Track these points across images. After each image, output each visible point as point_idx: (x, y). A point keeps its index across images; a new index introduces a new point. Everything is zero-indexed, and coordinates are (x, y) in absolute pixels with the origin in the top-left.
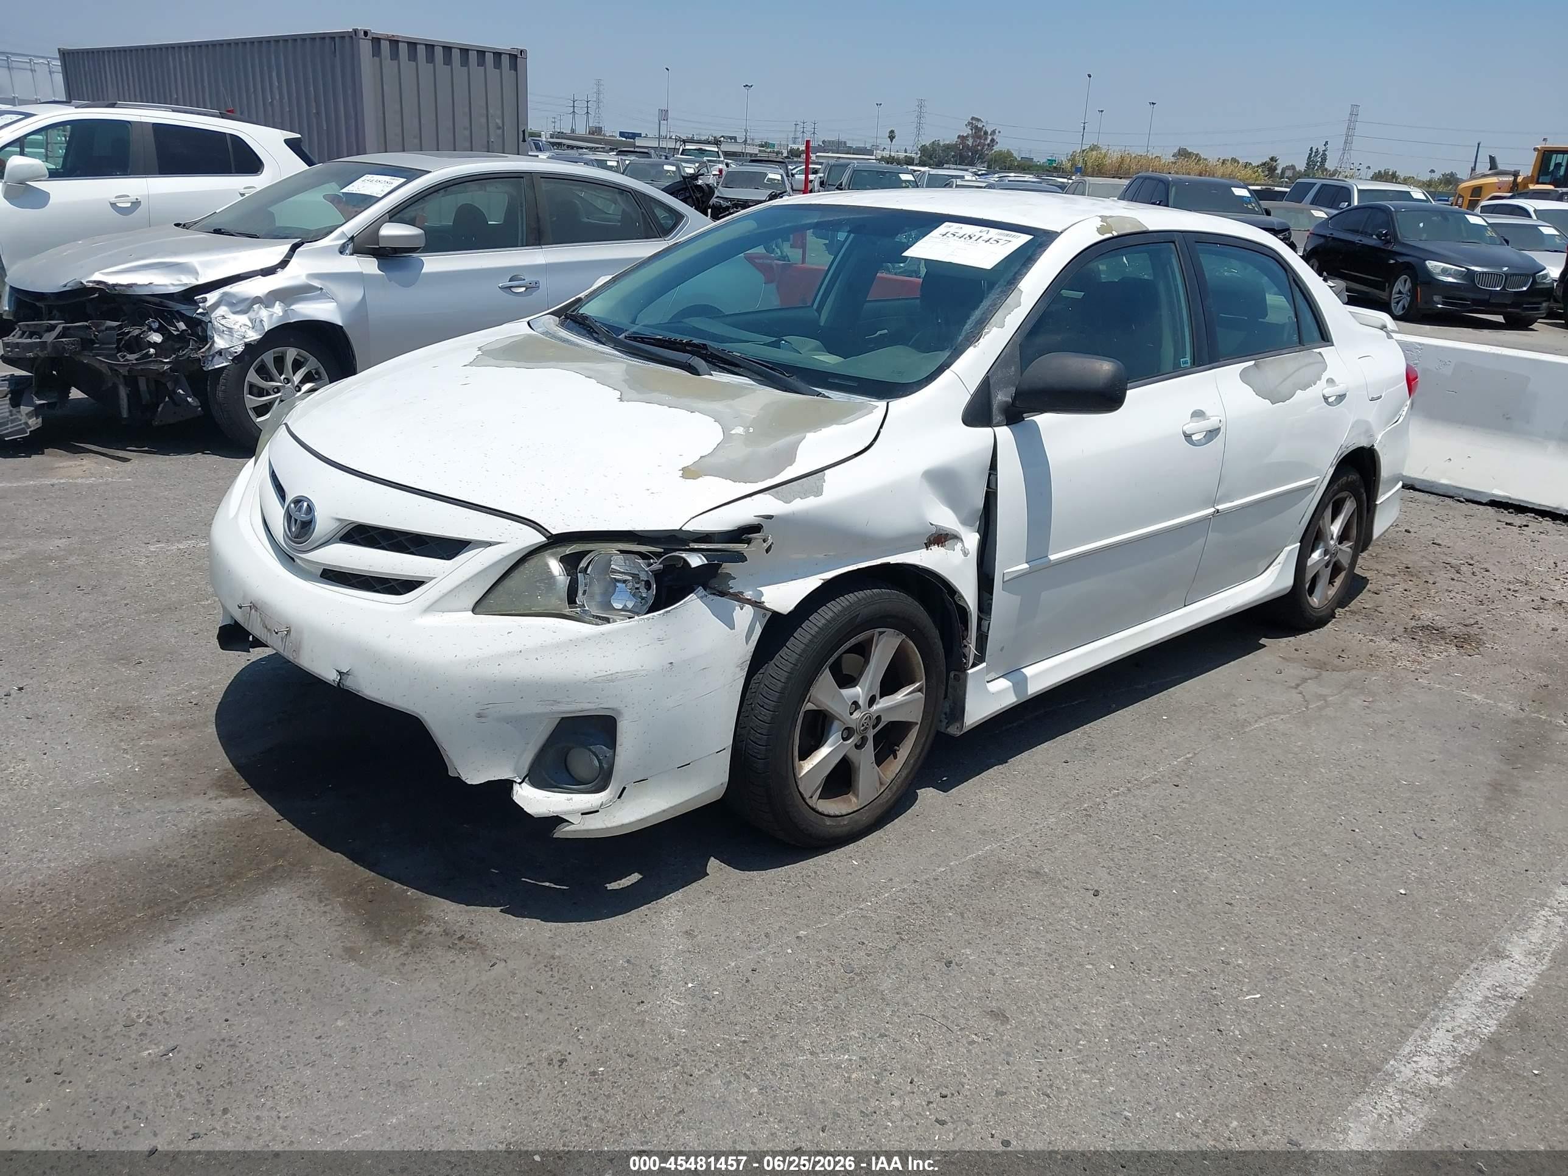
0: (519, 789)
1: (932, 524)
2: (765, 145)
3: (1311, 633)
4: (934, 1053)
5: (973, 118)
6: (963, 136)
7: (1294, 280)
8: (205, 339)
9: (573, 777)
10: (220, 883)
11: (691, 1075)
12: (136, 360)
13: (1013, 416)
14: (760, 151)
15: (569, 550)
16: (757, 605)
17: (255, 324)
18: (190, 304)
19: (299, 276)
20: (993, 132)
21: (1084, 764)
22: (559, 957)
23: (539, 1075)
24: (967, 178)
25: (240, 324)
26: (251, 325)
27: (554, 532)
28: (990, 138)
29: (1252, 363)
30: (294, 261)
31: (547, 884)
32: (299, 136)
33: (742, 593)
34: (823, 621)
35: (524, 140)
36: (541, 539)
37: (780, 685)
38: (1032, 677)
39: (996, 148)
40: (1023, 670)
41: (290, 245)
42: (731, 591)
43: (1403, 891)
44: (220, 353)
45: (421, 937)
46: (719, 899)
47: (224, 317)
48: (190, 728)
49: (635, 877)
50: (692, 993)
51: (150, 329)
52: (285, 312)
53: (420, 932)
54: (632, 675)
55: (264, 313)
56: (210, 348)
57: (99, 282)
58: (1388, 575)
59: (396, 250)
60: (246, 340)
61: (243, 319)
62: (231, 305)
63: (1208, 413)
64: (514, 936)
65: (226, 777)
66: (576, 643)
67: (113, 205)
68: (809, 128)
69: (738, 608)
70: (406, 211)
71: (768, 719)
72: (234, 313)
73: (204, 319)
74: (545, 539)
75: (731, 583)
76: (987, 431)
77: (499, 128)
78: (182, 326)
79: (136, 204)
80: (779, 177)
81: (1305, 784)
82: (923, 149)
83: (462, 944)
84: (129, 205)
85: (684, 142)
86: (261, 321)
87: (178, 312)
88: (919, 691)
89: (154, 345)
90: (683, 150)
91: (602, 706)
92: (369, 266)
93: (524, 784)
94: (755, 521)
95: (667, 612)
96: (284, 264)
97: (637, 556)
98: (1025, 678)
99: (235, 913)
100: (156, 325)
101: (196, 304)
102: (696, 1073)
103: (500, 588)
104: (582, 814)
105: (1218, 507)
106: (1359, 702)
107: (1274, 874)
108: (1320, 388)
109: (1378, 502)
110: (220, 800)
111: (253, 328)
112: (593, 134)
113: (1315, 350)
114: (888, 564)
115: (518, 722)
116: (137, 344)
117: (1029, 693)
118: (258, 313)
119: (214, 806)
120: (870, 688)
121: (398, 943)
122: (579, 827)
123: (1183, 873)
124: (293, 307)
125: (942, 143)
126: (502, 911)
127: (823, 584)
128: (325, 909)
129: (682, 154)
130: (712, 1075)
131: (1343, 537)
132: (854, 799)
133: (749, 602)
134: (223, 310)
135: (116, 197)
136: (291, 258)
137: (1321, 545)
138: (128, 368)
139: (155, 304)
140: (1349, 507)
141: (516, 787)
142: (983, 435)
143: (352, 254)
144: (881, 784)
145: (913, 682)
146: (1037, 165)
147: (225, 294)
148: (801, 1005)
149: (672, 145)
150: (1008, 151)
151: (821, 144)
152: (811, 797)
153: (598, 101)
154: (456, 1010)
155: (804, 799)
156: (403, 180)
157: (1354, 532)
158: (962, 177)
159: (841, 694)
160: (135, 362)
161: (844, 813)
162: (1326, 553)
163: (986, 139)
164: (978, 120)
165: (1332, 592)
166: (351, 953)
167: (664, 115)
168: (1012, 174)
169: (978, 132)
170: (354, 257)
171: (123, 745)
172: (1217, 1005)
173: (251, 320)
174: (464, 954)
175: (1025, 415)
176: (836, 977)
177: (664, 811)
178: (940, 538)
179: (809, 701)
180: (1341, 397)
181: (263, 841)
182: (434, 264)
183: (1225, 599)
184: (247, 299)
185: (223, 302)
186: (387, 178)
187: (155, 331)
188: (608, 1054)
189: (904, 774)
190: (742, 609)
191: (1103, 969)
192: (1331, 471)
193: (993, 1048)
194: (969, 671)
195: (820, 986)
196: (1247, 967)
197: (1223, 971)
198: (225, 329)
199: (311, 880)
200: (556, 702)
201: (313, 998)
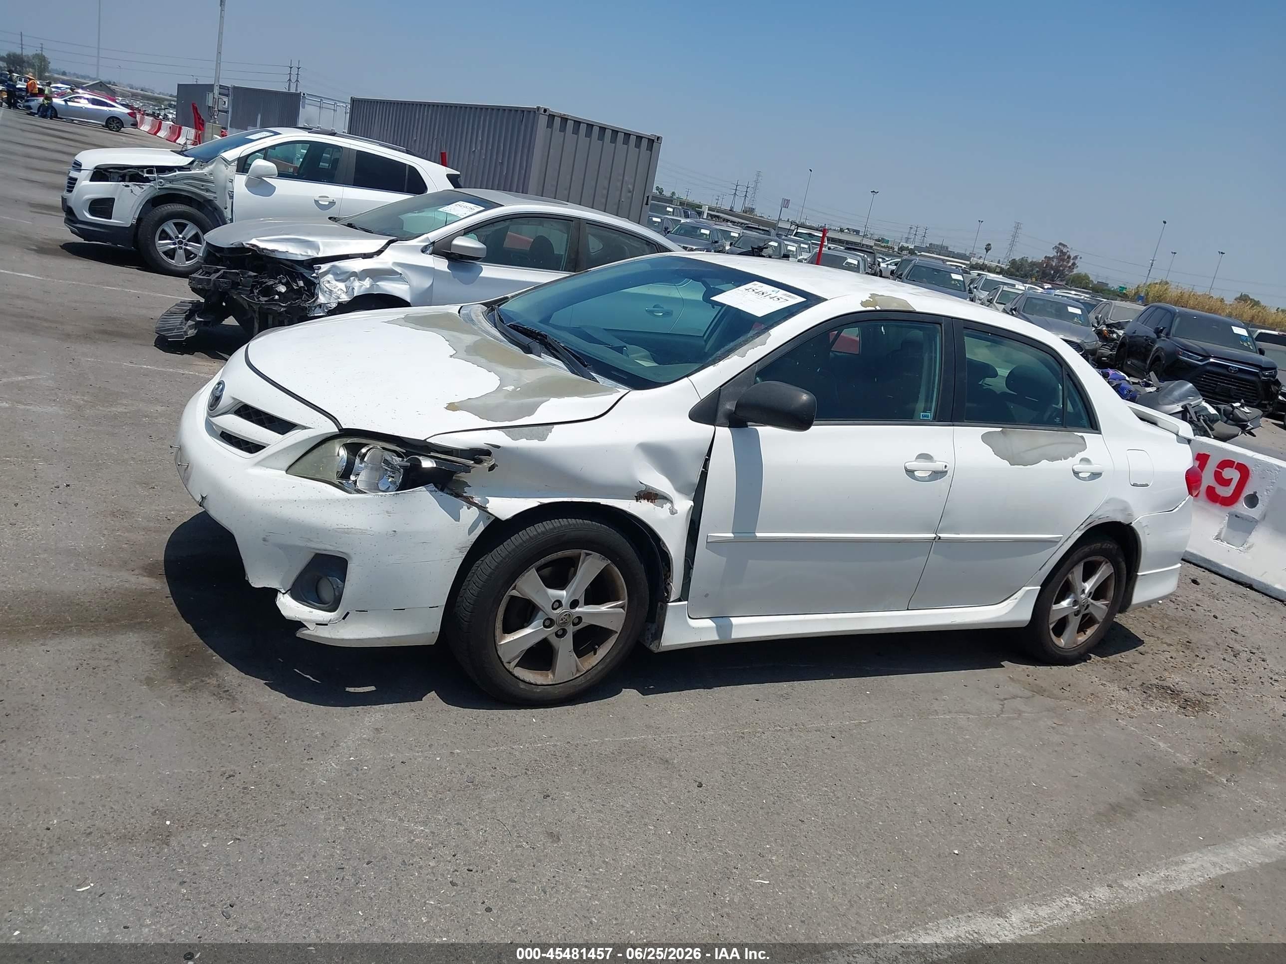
0: (282, 598)
1: (642, 483)
2: (882, 240)
3: (1053, 667)
4: (486, 844)
5: (1060, 244)
6: (1049, 257)
7: (1068, 375)
8: (313, 295)
9: (318, 596)
10: (101, 621)
11: (307, 808)
12: (266, 301)
13: (736, 422)
14: (875, 244)
15: (349, 441)
16: (482, 509)
17: (350, 289)
18: (310, 270)
19: (387, 263)
20: (1076, 257)
21: (771, 705)
22: (280, 719)
23: (209, 779)
24: (1017, 286)
25: (338, 288)
26: (345, 291)
27: (344, 427)
28: (1072, 261)
29: (1000, 429)
30: (387, 251)
31: (308, 676)
32: (459, 173)
33: (472, 498)
34: (535, 533)
35: (647, 204)
36: (334, 429)
37: (490, 570)
38: (736, 626)
39: (1075, 271)
40: (731, 618)
41: (387, 241)
42: (464, 494)
43: (956, 852)
44: (320, 306)
45: (202, 684)
46: (416, 716)
47: (329, 282)
48: (154, 532)
49: (373, 688)
50: (350, 763)
51: (280, 282)
52: (372, 286)
53: (202, 681)
54: (363, 532)
55: (357, 284)
56: (314, 301)
57: (254, 246)
58: (1166, 643)
59: (462, 257)
60: (340, 300)
61: (342, 286)
62: (335, 274)
63: (935, 458)
64: (261, 700)
65: (153, 565)
66: (331, 502)
67: (316, 202)
68: (921, 232)
69: (465, 507)
70: (479, 230)
71: (475, 593)
72: (336, 280)
73: (315, 281)
74: (337, 430)
75: (466, 489)
76: (710, 428)
77: (630, 192)
78: (301, 283)
79: (332, 203)
80: (856, 262)
81: (945, 765)
82: (1013, 262)
83: (224, 695)
84: (327, 203)
85: (798, 226)
86: (353, 289)
87: (301, 274)
88: (621, 608)
89: (279, 293)
90: (797, 233)
91: (337, 549)
92: (442, 264)
93: (286, 595)
94: (486, 447)
95: (396, 494)
96: (379, 252)
97: (394, 454)
98: (731, 625)
99: (96, 640)
100: (284, 281)
101: (313, 270)
102: (312, 807)
103: (304, 458)
104: (317, 624)
105: (939, 535)
106: (1050, 723)
107: (859, 813)
108: (1074, 462)
109: (1139, 574)
110: (140, 577)
111: (346, 293)
112: (746, 213)
113: (1076, 433)
114: (599, 504)
115: (287, 549)
116: (268, 291)
117: (733, 636)
118: (352, 283)
119: (133, 579)
120: (574, 593)
121: (185, 683)
122: (312, 632)
123: (782, 792)
124: (378, 283)
125: (1030, 260)
126: (265, 684)
127: (539, 506)
128: (153, 652)
129: (794, 236)
130: (321, 812)
131: (1098, 593)
132: (551, 676)
133: (476, 505)
134: (330, 277)
135: (320, 197)
136: (386, 249)
137: (1072, 596)
138: (259, 306)
139: (288, 266)
140: (1104, 571)
141: (280, 596)
142: (706, 430)
143: (431, 254)
144: (578, 671)
145: (618, 600)
146: (1109, 290)
147: (333, 266)
148: (418, 791)
149: (787, 226)
150: (1086, 274)
151: (928, 246)
152: (510, 663)
153: (755, 188)
154: (189, 729)
155: (502, 662)
156: (482, 208)
157: (1111, 593)
158: (1014, 285)
159: (546, 593)
160: (264, 303)
161: (539, 683)
162: (1075, 603)
163: (1068, 262)
164: (1064, 246)
165: (1082, 638)
166: (149, 681)
167: (786, 203)
168: (1073, 292)
169: (1062, 255)
170: (432, 256)
171: (105, 532)
172: (729, 878)
173: (346, 287)
174: (220, 700)
175: (749, 423)
176: (458, 783)
177: (379, 638)
178: (650, 495)
179: (514, 588)
180: (1095, 475)
181: (147, 605)
182: (490, 271)
183: (953, 614)
184: (347, 272)
185: (331, 272)
186: (472, 205)
187: (283, 284)
188: (264, 781)
189: (600, 668)
190: (469, 509)
191: (661, 832)
192: (1078, 534)
193: (532, 854)
194: (669, 604)
195: (442, 784)
196: (776, 863)
197: (754, 860)
198: (327, 290)
199: (158, 635)
200: (310, 540)
201: (105, 699)
